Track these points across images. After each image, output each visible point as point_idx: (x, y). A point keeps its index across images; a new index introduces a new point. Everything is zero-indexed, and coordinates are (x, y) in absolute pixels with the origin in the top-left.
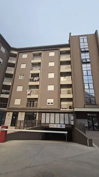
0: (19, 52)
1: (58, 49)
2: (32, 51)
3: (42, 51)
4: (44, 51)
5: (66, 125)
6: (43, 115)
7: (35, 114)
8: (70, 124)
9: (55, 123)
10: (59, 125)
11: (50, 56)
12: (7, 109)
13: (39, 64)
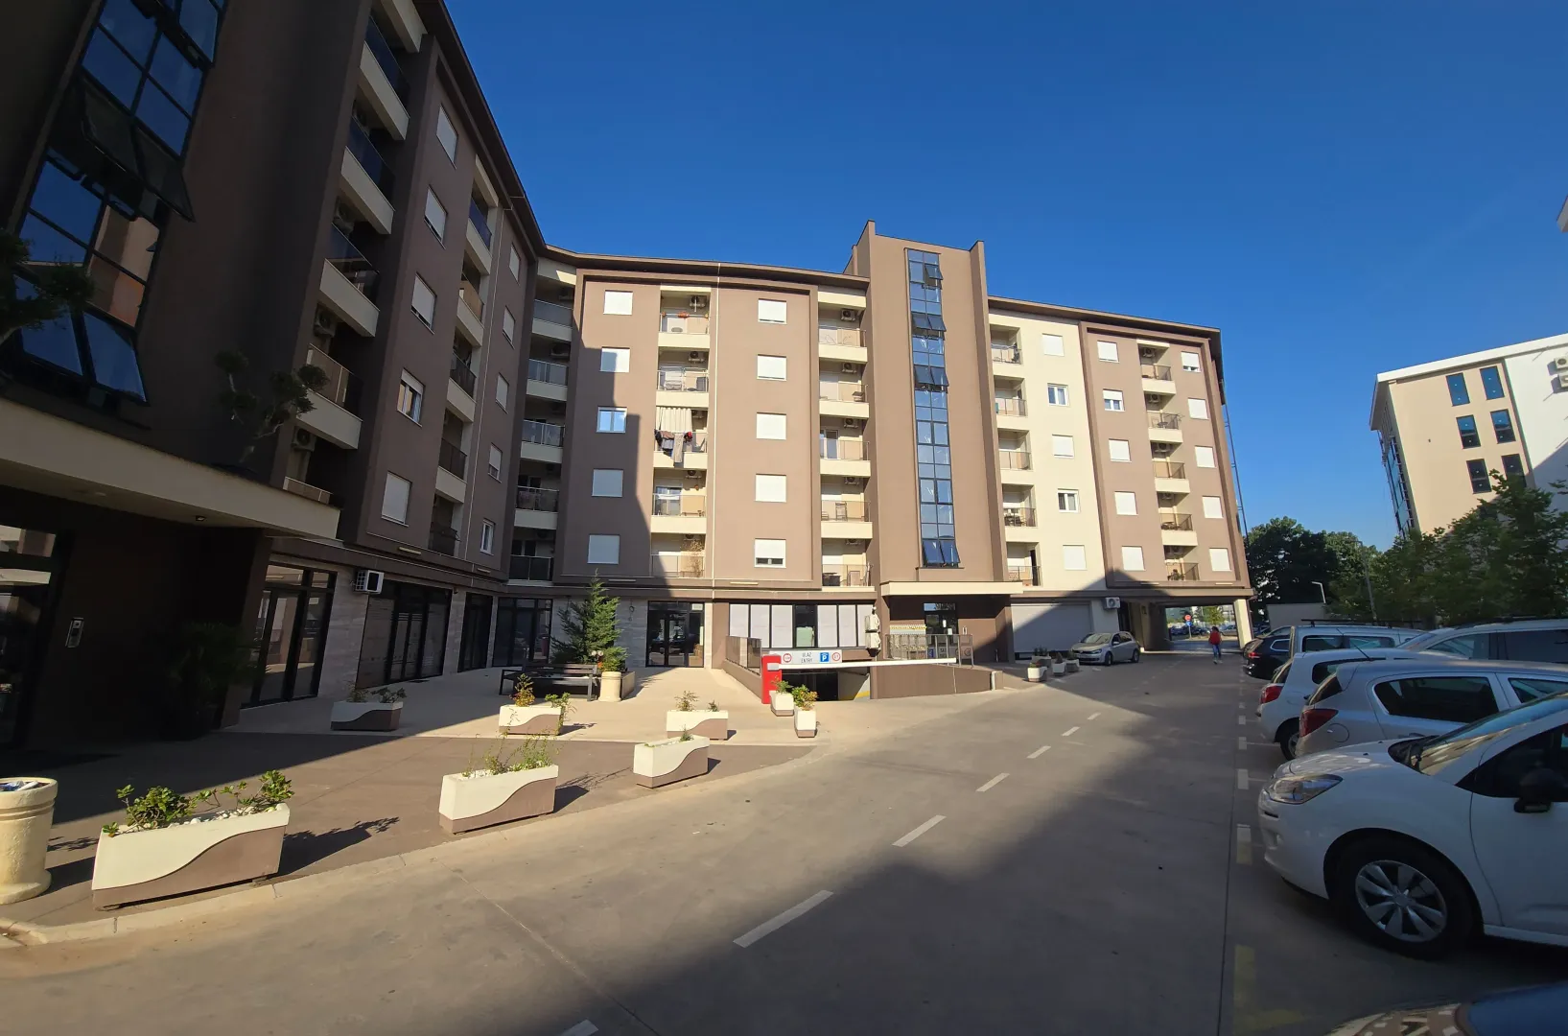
0: (587, 278)
1: (807, 293)
2: (658, 282)
3: (713, 285)
4: (723, 285)
5: (844, 649)
6: (738, 611)
7: (696, 607)
8: (860, 645)
9: (795, 647)
10: (816, 653)
11: (760, 318)
12: (555, 584)
13: (696, 358)
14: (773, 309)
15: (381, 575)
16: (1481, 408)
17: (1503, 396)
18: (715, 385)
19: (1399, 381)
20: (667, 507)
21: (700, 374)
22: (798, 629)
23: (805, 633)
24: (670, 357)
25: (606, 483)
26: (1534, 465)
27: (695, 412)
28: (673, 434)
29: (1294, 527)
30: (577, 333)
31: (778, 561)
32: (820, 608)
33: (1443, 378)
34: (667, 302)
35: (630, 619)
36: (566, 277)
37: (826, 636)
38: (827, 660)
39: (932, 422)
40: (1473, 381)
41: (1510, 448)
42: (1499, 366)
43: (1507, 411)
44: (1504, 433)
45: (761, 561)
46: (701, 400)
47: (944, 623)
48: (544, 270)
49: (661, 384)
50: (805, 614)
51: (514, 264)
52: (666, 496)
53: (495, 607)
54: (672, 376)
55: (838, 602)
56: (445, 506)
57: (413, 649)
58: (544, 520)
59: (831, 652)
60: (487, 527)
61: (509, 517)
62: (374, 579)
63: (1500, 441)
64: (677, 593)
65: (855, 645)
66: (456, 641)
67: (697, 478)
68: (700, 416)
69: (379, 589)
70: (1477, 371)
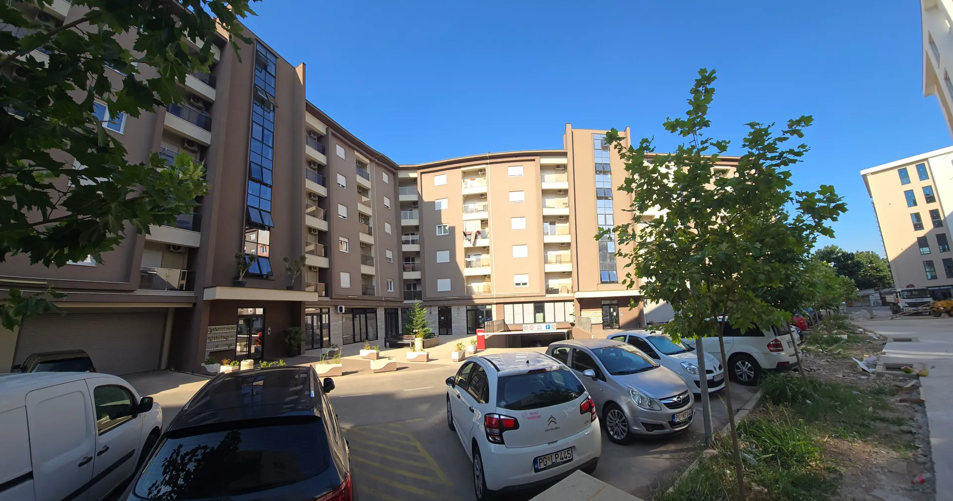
0: (422, 173)
1: (534, 160)
2: (460, 167)
3: (487, 164)
4: (491, 163)
5: (558, 323)
6: (508, 307)
7: (488, 307)
8: (566, 321)
9: (535, 322)
10: (544, 326)
11: (509, 174)
12: (424, 301)
13: (482, 196)
14: (516, 170)
15: (343, 307)
16: (917, 185)
17: (929, 178)
18: (490, 209)
19: (872, 173)
20: (474, 264)
21: (484, 203)
22: (537, 314)
23: (539, 316)
24: (468, 198)
25: (443, 257)
26: (946, 215)
27: (482, 221)
28: (471, 232)
29: (837, 250)
30: (420, 197)
31: (524, 284)
32: (546, 304)
33: (896, 171)
34: (465, 174)
35: (458, 314)
36: (413, 175)
37: (549, 318)
38: (549, 328)
39: (605, 215)
40: (912, 171)
41: (933, 206)
42: (926, 163)
43: (931, 186)
44: (930, 199)
45: (517, 284)
46: (484, 215)
47: (612, 310)
48: (402, 175)
49: (466, 210)
50: (539, 307)
51: (385, 178)
52: (473, 258)
53: (400, 312)
54: (471, 206)
55: (554, 301)
56: (367, 278)
57: (364, 330)
58: (416, 275)
59: (551, 325)
60: (390, 282)
61: (401, 275)
62: (341, 308)
63: (928, 202)
64: (477, 302)
65: (564, 321)
66: (382, 327)
67: (485, 249)
68: (484, 222)
69: (344, 311)
70: (913, 167)
